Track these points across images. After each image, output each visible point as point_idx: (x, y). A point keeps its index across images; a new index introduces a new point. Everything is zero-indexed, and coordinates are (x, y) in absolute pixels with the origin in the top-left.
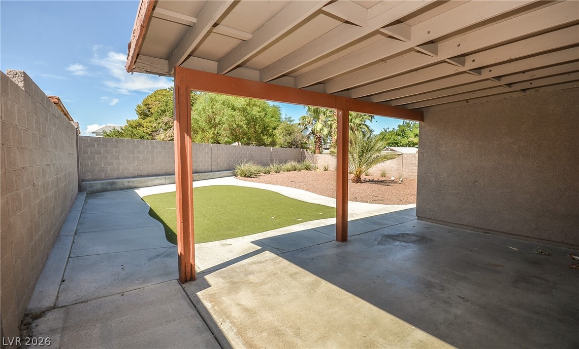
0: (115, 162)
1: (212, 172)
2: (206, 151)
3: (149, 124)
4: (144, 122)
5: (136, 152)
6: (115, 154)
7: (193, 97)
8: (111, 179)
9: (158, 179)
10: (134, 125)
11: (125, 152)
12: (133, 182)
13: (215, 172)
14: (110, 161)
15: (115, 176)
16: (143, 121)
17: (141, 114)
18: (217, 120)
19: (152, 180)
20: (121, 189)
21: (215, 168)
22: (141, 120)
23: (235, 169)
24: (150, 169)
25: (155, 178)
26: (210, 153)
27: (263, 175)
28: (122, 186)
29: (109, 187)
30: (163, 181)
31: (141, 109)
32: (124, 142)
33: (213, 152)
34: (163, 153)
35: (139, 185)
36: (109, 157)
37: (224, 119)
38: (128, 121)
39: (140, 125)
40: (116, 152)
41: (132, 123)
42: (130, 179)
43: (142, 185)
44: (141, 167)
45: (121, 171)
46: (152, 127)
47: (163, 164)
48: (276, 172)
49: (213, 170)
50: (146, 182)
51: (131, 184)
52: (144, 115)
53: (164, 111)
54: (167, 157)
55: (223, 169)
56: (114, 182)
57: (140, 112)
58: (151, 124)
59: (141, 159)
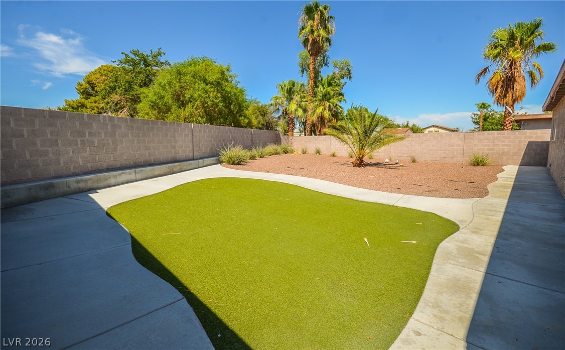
0: (50, 149)
1: (193, 159)
2: (186, 133)
3: (94, 105)
4: (88, 103)
5: (87, 134)
6: (49, 137)
7: (149, 72)
8: (45, 179)
9: (125, 173)
10: (75, 106)
11: (69, 134)
12: (86, 181)
13: (197, 159)
14: (42, 149)
15: (53, 174)
16: (87, 101)
17: (82, 93)
18: (187, 96)
19: (115, 176)
20: (64, 195)
21: (197, 155)
22: (83, 100)
23: (220, 155)
24: (112, 159)
25: (120, 172)
26: (190, 135)
27: (249, 161)
28: (66, 189)
29: (42, 193)
30: (132, 177)
31: (82, 87)
32: (65, 117)
33: (194, 134)
34: (130, 135)
35: (95, 185)
36: (39, 143)
37: (196, 95)
38: (66, 101)
39: (83, 106)
40: (52, 134)
41: (72, 103)
42: (79, 178)
43: (101, 184)
44: (97, 156)
45: (62, 164)
46: (98, 108)
47: (131, 151)
48: (260, 157)
49: (195, 157)
50: (106, 180)
51: (82, 185)
52: (87, 95)
53: (113, 89)
54: (136, 141)
55: (206, 155)
56: (51, 183)
57: (82, 90)
58: (96, 104)
59: (96, 144)
